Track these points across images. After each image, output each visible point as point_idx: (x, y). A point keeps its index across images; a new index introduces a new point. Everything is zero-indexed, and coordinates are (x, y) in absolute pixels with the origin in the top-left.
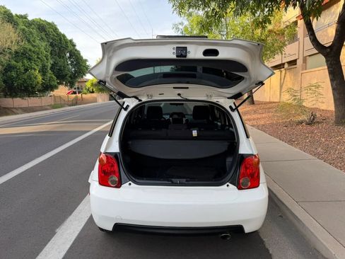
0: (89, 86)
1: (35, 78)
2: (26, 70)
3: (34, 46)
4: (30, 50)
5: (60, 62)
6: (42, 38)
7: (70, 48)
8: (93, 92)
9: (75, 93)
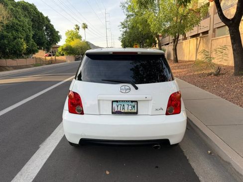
0: (60, 50)
1: (22, 44)
2: (15, 39)
3: (19, 21)
4: (17, 24)
5: (39, 33)
6: (26, 16)
7: (46, 23)
8: (63, 55)
9: (50, 56)
